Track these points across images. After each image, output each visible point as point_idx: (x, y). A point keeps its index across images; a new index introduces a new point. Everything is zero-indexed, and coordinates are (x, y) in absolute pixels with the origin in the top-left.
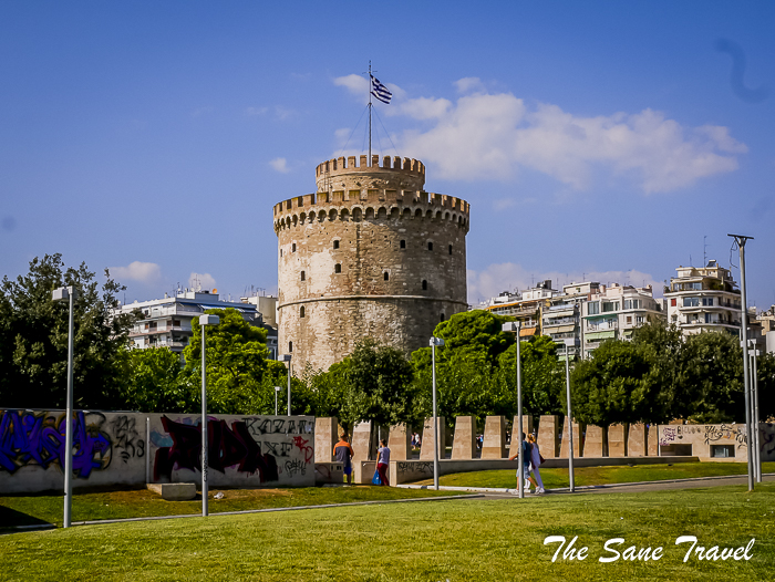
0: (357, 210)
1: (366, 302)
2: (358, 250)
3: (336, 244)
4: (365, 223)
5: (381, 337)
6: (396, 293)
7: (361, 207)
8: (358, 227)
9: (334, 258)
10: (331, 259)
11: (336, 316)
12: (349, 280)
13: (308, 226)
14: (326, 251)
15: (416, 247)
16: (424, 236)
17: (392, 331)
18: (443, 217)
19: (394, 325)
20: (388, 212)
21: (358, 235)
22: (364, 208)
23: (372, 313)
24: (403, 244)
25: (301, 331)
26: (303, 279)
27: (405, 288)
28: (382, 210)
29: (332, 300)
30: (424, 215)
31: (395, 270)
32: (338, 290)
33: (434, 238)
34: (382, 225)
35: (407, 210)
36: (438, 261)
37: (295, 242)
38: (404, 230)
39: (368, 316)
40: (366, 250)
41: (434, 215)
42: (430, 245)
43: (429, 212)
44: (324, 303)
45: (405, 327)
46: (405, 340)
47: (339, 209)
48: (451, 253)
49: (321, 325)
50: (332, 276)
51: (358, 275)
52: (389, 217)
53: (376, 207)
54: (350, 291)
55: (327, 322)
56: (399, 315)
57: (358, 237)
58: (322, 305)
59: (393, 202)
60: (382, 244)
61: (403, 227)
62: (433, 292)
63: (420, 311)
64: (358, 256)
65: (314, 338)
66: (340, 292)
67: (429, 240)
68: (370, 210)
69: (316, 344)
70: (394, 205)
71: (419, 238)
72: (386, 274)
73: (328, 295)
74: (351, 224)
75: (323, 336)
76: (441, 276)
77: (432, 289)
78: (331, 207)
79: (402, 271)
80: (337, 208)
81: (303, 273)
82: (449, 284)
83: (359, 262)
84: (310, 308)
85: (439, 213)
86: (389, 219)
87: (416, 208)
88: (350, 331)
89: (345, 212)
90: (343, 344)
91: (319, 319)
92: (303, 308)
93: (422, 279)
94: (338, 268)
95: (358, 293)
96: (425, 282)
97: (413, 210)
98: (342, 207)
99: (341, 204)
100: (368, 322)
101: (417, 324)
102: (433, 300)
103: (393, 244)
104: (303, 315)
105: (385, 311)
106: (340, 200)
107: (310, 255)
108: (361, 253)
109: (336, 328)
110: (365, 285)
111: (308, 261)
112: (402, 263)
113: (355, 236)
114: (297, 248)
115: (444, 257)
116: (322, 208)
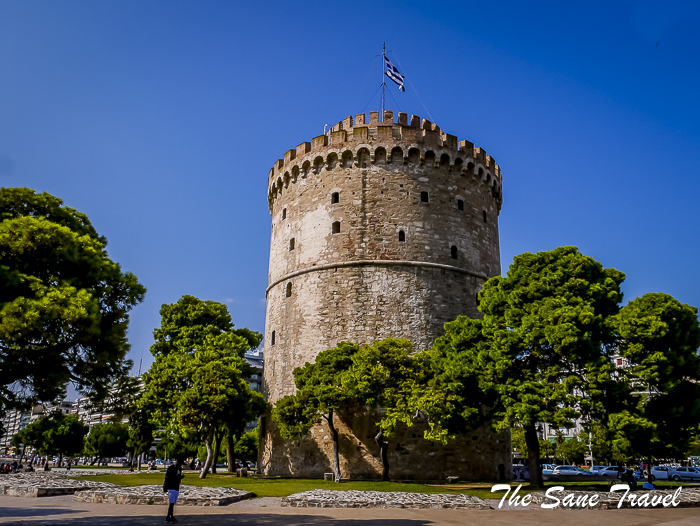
0: (363, 152)
1: (373, 269)
2: (364, 202)
3: (336, 198)
4: (374, 169)
5: (394, 317)
6: (415, 259)
7: (369, 147)
8: (365, 173)
9: (331, 214)
10: (327, 217)
11: (331, 289)
12: (351, 242)
13: (302, 182)
14: (321, 208)
15: (442, 202)
16: (453, 191)
17: (409, 310)
18: (476, 172)
19: (412, 301)
20: (405, 154)
21: (364, 184)
22: (372, 149)
23: (381, 283)
24: (424, 196)
25: (286, 315)
26: (292, 248)
27: (428, 253)
28: (397, 151)
29: (327, 268)
30: (452, 163)
31: (414, 229)
32: (335, 255)
33: (465, 196)
34: (397, 171)
35: (430, 155)
36: (471, 226)
37: (285, 206)
38: (427, 180)
39: (375, 288)
40: (375, 202)
41: (465, 166)
42: (460, 204)
43: (459, 162)
44: (316, 274)
45: (429, 305)
46: (428, 322)
47: (339, 152)
48: (485, 221)
49: (311, 303)
50: (328, 239)
51: (363, 234)
52: (406, 162)
53: (388, 147)
54: (352, 255)
55: (319, 299)
56: (419, 288)
57: (364, 186)
58: (314, 277)
59: (412, 142)
60: (396, 195)
61: (425, 175)
62: (464, 262)
63: (449, 286)
64: (363, 209)
65: (302, 322)
66: (337, 258)
67: (458, 197)
68: (380, 151)
69: (305, 330)
70: (413, 146)
71: (447, 192)
72: (402, 234)
73: (323, 263)
74: (355, 171)
75: (313, 317)
76: (475, 246)
77: (464, 259)
78: (330, 151)
79: (424, 231)
80: (337, 151)
81: (293, 241)
82: (485, 258)
83: (364, 218)
84: (298, 283)
85: (471, 166)
86: (405, 164)
87: (442, 152)
88: (349, 309)
89: (347, 155)
90: (340, 328)
91: (309, 297)
92: (290, 285)
93: (451, 244)
94: (336, 227)
95: (362, 257)
96: (454, 249)
97: (438, 154)
98: (344, 149)
99: (342, 145)
100: (375, 296)
101: (445, 302)
102: (466, 273)
103: (411, 195)
104: (289, 294)
105: (400, 281)
106: (341, 140)
107: (302, 216)
108: (367, 206)
109: (332, 306)
110: (372, 246)
111: (299, 225)
112: (424, 219)
113: (361, 186)
114: (287, 212)
115: (478, 223)
116: (318, 154)
